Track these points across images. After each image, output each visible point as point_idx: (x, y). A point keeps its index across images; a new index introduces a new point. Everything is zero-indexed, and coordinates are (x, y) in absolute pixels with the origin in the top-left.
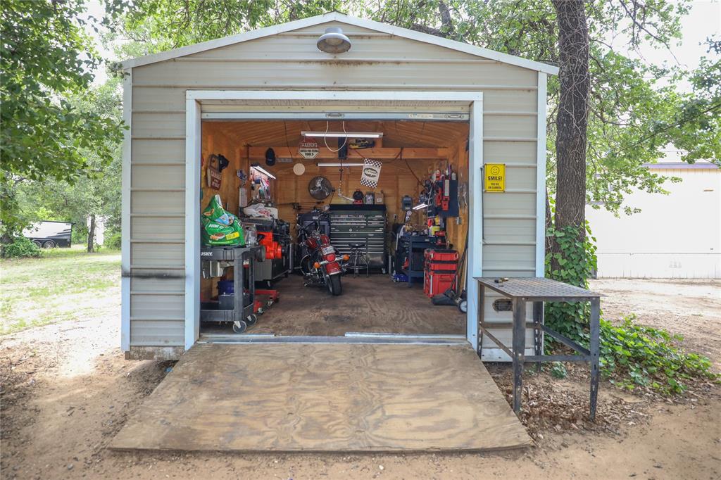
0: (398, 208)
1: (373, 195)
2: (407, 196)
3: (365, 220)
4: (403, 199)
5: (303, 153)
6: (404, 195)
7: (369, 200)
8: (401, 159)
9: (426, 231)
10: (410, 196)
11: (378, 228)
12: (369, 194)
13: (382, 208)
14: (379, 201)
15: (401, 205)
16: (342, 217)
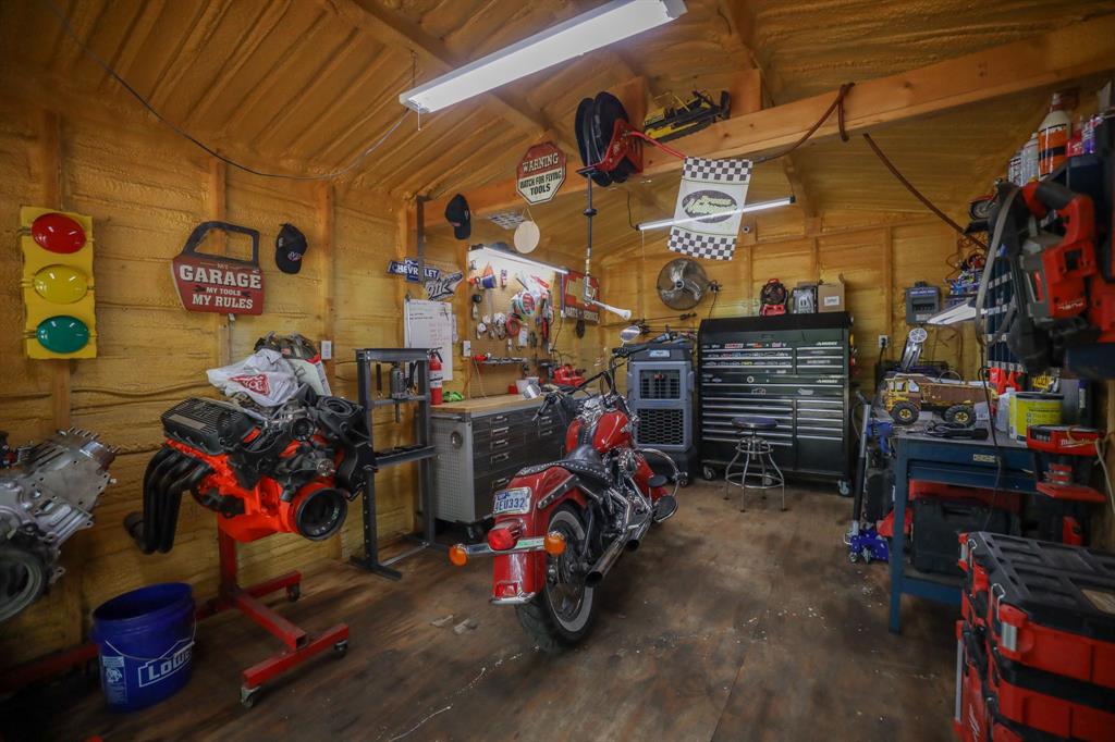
0: (893, 317)
1: (814, 289)
2: (923, 285)
3: (789, 353)
4: (907, 294)
5: (527, 191)
6: (912, 281)
7: (803, 302)
8: (844, 136)
9: (981, 408)
10: (930, 282)
11: (827, 372)
12: (804, 288)
13: (841, 321)
14: (832, 302)
15: (902, 310)
16: (729, 347)
